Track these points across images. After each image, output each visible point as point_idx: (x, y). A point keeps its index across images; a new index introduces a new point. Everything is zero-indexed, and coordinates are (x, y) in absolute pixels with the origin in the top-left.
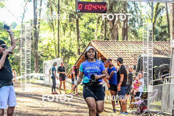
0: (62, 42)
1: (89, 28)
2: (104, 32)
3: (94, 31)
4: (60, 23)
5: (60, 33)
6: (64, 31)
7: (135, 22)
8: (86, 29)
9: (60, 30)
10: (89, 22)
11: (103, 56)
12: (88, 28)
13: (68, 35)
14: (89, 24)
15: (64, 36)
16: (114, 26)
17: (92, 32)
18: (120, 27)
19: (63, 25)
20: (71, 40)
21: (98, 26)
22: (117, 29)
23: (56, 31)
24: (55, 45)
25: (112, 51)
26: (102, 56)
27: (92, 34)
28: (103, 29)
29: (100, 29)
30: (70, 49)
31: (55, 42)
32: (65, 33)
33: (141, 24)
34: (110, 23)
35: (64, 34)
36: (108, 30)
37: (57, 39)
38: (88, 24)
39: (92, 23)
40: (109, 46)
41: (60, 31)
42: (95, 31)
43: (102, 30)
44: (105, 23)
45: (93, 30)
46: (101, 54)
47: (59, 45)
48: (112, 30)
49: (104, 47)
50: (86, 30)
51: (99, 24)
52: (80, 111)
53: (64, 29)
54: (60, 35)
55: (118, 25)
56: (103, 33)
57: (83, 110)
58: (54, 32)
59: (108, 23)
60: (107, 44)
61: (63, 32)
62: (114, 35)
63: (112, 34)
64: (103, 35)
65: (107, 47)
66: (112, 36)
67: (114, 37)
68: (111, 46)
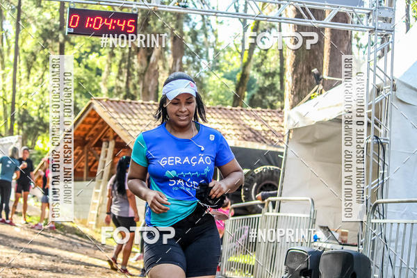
0: (21, 97)
1: (89, 66)
2: (125, 79)
3: (100, 75)
4: (20, 51)
5: (18, 74)
6: (29, 71)
7: (201, 56)
8: (82, 69)
9: (18, 67)
10: (91, 53)
11: (120, 138)
12: (86, 67)
13: (36, 81)
14: (90, 56)
15: (27, 83)
16: (150, 66)
17: (96, 76)
18: (164, 68)
19: (28, 55)
20: (43, 93)
21: (111, 64)
22: (156, 74)
23: (10, 69)
24: (5, 102)
25: (141, 125)
26: (116, 137)
27: (94, 81)
28: (123, 70)
29: (115, 69)
30: (41, 116)
31: (5, 96)
32: (31, 77)
33: (214, 63)
34: (141, 58)
35: (28, 78)
36: (135, 73)
37: (9, 88)
38: (87, 56)
39: (97, 54)
40: (136, 114)
41: (18, 70)
42: (104, 75)
43: (120, 73)
44: (129, 57)
45: (99, 72)
46: (114, 132)
47: (13, 103)
48: (144, 74)
49: (123, 116)
50: (81, 71)
51: (113, 59)
52: (59, 270)
53: (28, 65)
54: (17, 80)
55: (160, 63)
56: (122, 81)
57: (66, 266)
58: (3, 72)
59: (136, 56)
60: (130, 108)
61: (24, 74)
62: (148, 87)
63: (143, 85)
64: (123, 85)
65: (130, 117)
66: (143, 88)
67: (148, 93)
68: (140, 113)
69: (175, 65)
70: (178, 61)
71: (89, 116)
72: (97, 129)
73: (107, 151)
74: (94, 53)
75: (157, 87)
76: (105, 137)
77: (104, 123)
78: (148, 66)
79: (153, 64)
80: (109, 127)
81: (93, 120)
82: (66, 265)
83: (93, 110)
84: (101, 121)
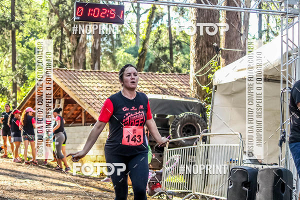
1: (29, 46)
8: (25, 49)
10: (30, 37)
12: (27, 47)
14: (30, 39)
22: (84, 50)
28: (57, 48)
34: (73, 39)
38: (28, 40)
39: (35, 38)
40: (79, 79)
48: (75, 51)
60: (74, 75)
62: (78, 60)
63: (75, 58)
64: (58, 59)
65: (75, 81)
66: (75, 61)
67: (78, 64)
68: (82, 78)
69: (96, 44)
70: (98, 41)
74: (32, 38)
75: (85, 60)
78: (78, 45)
79: (81, 43)
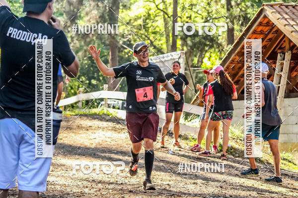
0: (184, 8)
24: (166, 16)
26: (293, 47)
31: (166, 8)
46: (290, 41)
71: (260, 24)
72: (270, 39)
73: (282, 64)
76: (280, 48)
77: (278, 32)
80: (285, 36)
81: (266, 29)
82: (236, 191)
83: (265, 17)
84: (274, 30)
